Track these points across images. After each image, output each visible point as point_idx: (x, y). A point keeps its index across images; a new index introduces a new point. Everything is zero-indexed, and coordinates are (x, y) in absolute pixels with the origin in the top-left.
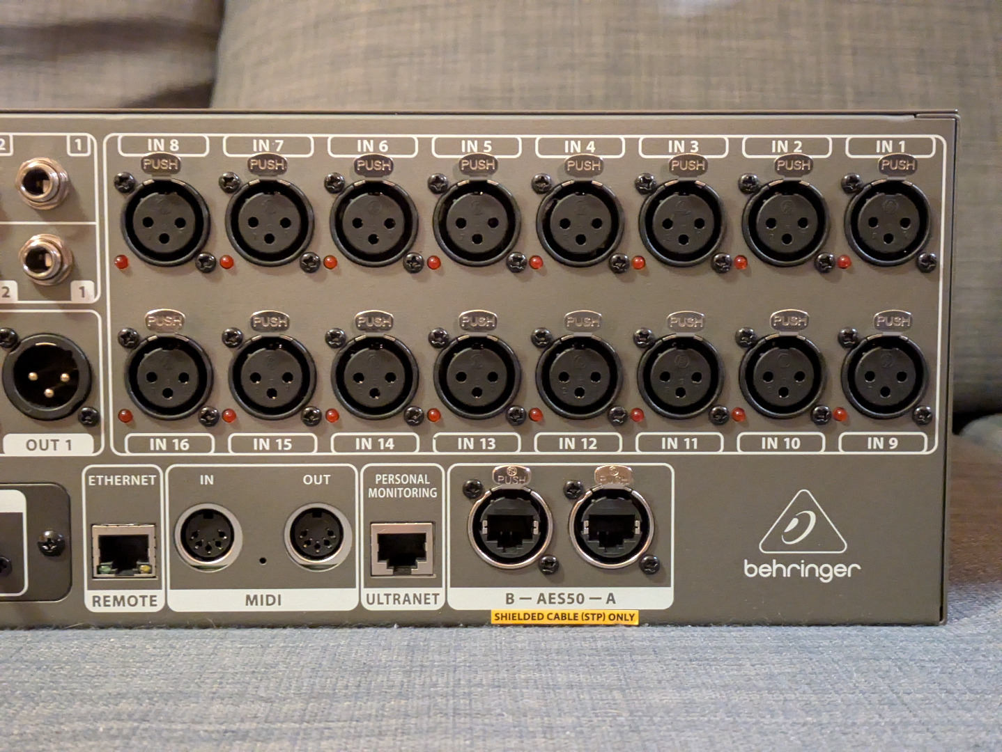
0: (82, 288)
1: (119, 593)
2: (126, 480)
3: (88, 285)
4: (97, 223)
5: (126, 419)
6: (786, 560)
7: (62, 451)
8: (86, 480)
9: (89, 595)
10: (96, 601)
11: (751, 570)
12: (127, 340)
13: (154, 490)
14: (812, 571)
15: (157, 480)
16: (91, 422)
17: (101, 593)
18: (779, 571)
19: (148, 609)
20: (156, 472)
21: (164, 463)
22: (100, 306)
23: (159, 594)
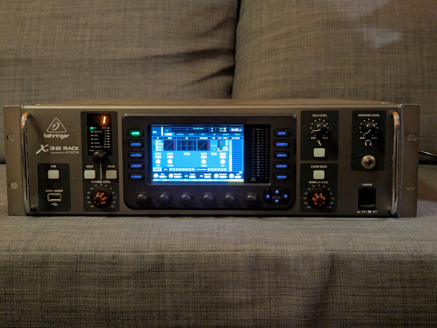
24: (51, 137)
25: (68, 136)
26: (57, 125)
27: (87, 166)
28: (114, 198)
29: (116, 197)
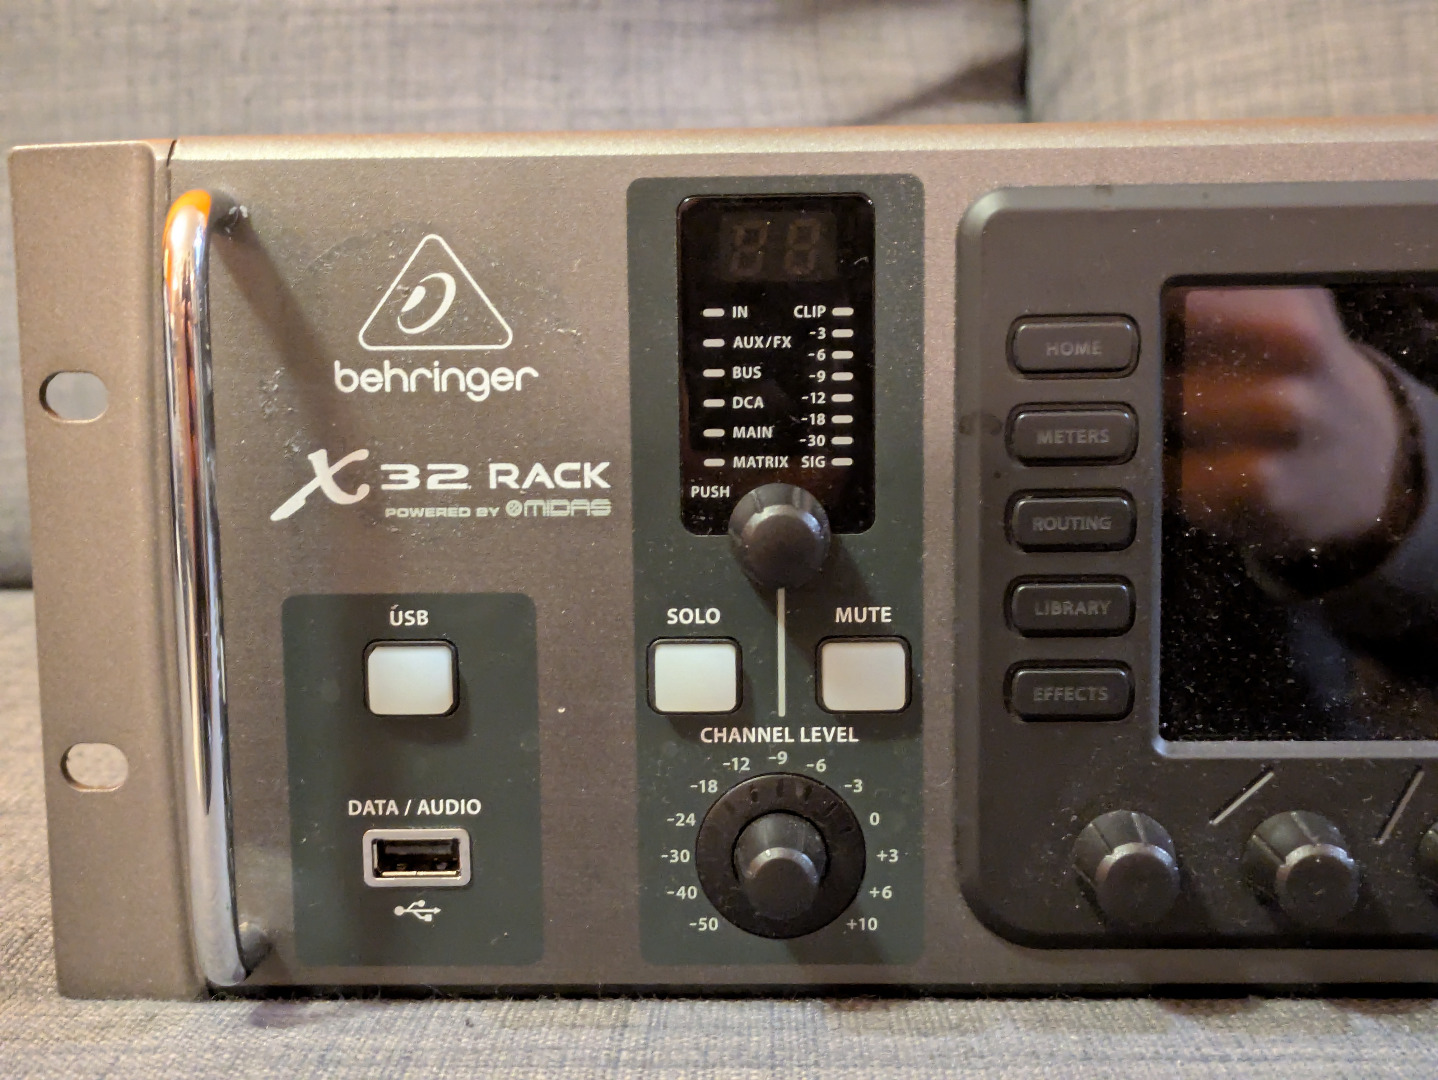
24: (388, 389)
25: (526, 378)
26: (436, 291)
27: (674, 617)
28: (882, 856)
29: (895, 852)
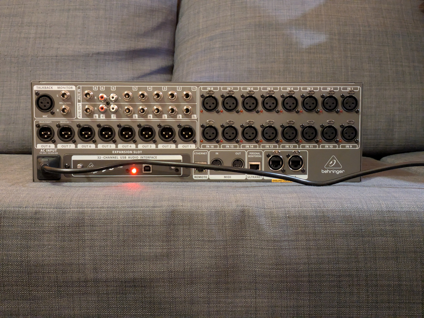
0: (194, 116)
1: (200, 176)
2: (201, 153)
3: (195, 115)
4: (197, 104)
5: (201, 142)
6: (330, 170)
7: (189, 148)
8: (194, 153)
9: (194, 176)
10: (195, 177)
11: (323, 172)
12: (202, 126)
13: (207, 155)
14: (335, 172)
15: (207, 153)
16: (195, 142)
17: (196, 175)
18: (329, 172)
19: (205, 179)
20: (207, 152)
21: (209, 150)
22: (197, 120)
23: (207, 176)
